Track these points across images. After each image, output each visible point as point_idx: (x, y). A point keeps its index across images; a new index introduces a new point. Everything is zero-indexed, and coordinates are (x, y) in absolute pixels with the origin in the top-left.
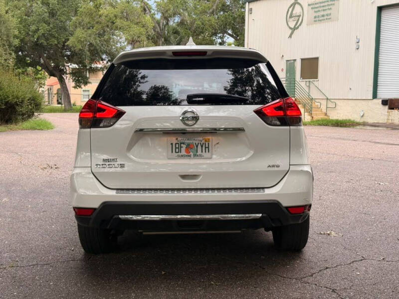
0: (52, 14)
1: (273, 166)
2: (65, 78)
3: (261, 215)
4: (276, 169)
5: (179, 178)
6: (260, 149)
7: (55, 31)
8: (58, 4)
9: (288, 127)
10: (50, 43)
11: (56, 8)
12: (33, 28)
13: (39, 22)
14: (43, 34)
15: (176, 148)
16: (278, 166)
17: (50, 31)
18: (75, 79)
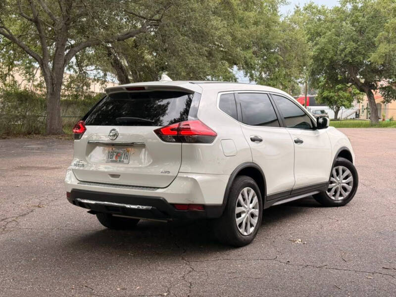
0: (361, 32)
1: (165, 172)
2: (374, 93)
3: (151, 207)
4: (167, 174)
5: (109, 176)
6: (157, 158)
7: (363, 48)
8: (367, 22)
9: (180, 144)
10: (356, 60)
11: (365, 26)
12: (341, 47)
13: (347, 40)
14: (350, 52)
15: (111, 155)
16: (169, 172)
17: (357, 48)
18: (384, 94)
